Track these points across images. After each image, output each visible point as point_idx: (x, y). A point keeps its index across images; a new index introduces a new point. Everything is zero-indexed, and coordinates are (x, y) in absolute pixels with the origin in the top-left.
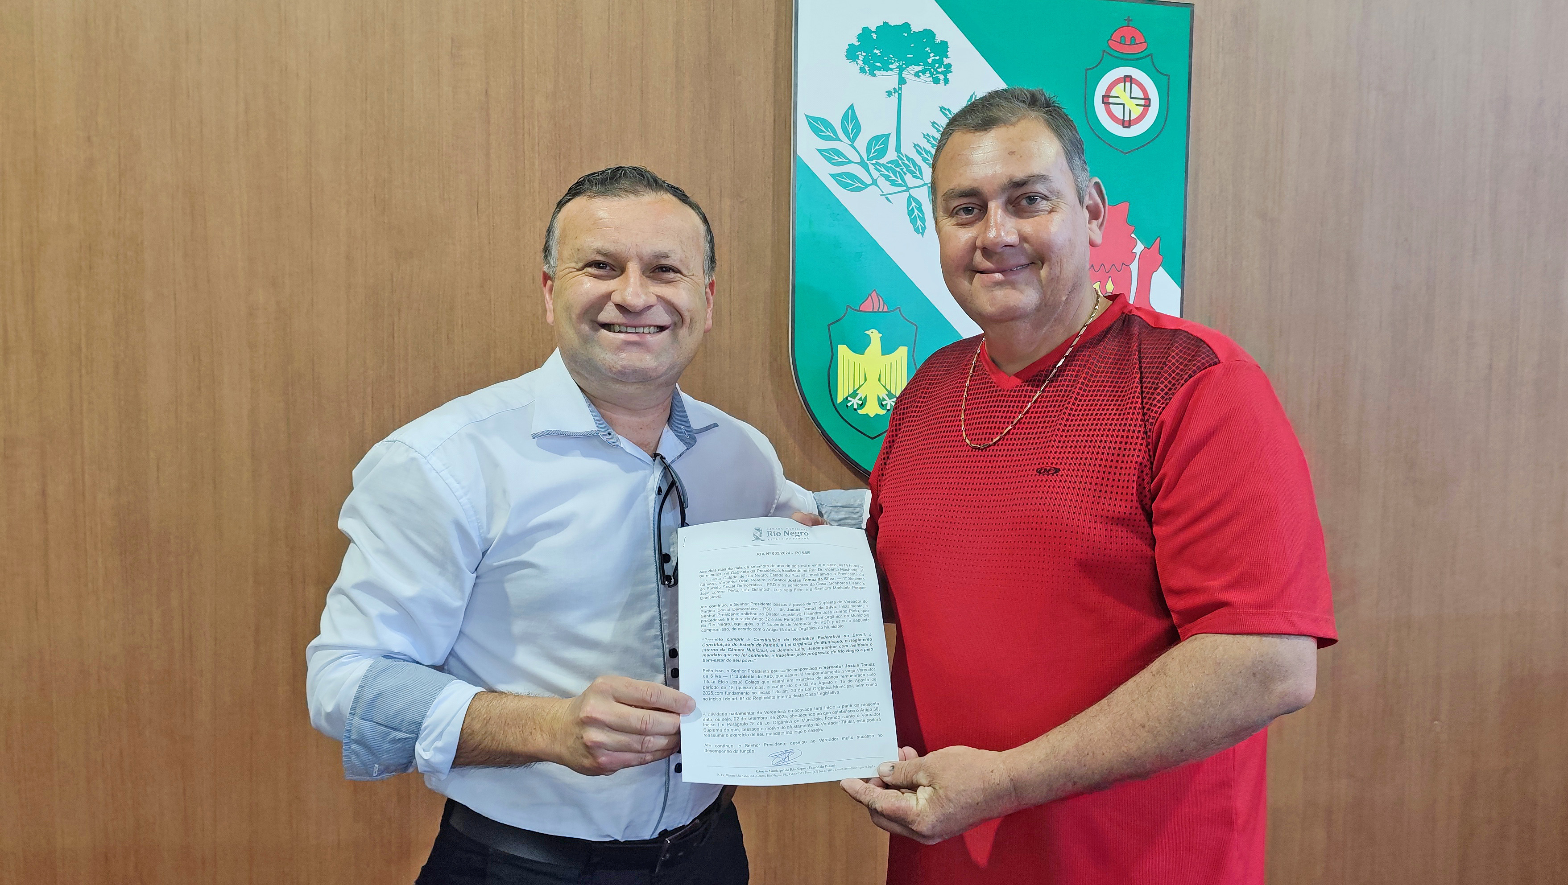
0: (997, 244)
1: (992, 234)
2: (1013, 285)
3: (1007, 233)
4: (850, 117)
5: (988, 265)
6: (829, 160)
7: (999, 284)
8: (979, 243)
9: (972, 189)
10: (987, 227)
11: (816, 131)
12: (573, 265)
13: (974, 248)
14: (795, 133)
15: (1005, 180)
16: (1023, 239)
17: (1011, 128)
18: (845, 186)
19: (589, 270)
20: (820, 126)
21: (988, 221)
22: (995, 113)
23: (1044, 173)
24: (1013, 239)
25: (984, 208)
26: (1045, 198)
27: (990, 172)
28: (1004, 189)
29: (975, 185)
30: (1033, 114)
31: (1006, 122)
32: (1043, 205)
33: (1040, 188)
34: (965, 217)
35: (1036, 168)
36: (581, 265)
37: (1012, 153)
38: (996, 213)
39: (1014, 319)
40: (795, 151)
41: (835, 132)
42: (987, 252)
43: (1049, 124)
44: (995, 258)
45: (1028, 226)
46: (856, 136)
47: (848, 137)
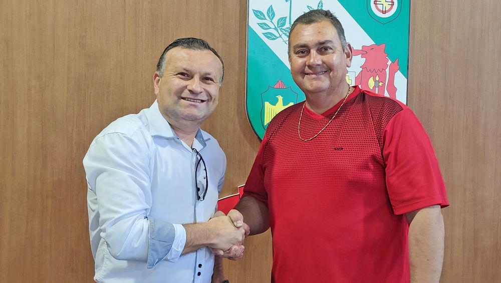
0: (314, 64)
1: (312, 61)
2: (319, 79)
3: (318, 61)
4: (271, 10)
5: (310, 71)
6: (262, 27)
7: (314, 79)
8: (307, 63)
9: (305, 45)
10: (310, 59)
11: (257, 16)
12: (173, 73)
13: (305, 65)
14: (248, 17)
15: (317, 42)
16: (324, 62)
17: (319, 24)
18: (268, 38)
19: (179, 75)
20: (258, 14)
21: (310, 56)
22: (313, 18)
23: (330, 40)
24: (320, 62)
25: (309, 52)
26: (331, 49)
27: (311, 39)
28: (316, 45)
29: (306, 43)
30: (327, 19)
31: (317, 21)
32: (330, 51)
33: (329, 45)
34: (301, 54)
35: (328, 38)
36: (176, 73)
37: (319, 32)
38: (313, 54)
39: (320, 92)
40: (248, 24)
41: (264, 16)
42: (310, 67)
43: (332, 23)
44: (313, 69)
45: (325, 58)
46: (273, 18)
47: (270, 18)
